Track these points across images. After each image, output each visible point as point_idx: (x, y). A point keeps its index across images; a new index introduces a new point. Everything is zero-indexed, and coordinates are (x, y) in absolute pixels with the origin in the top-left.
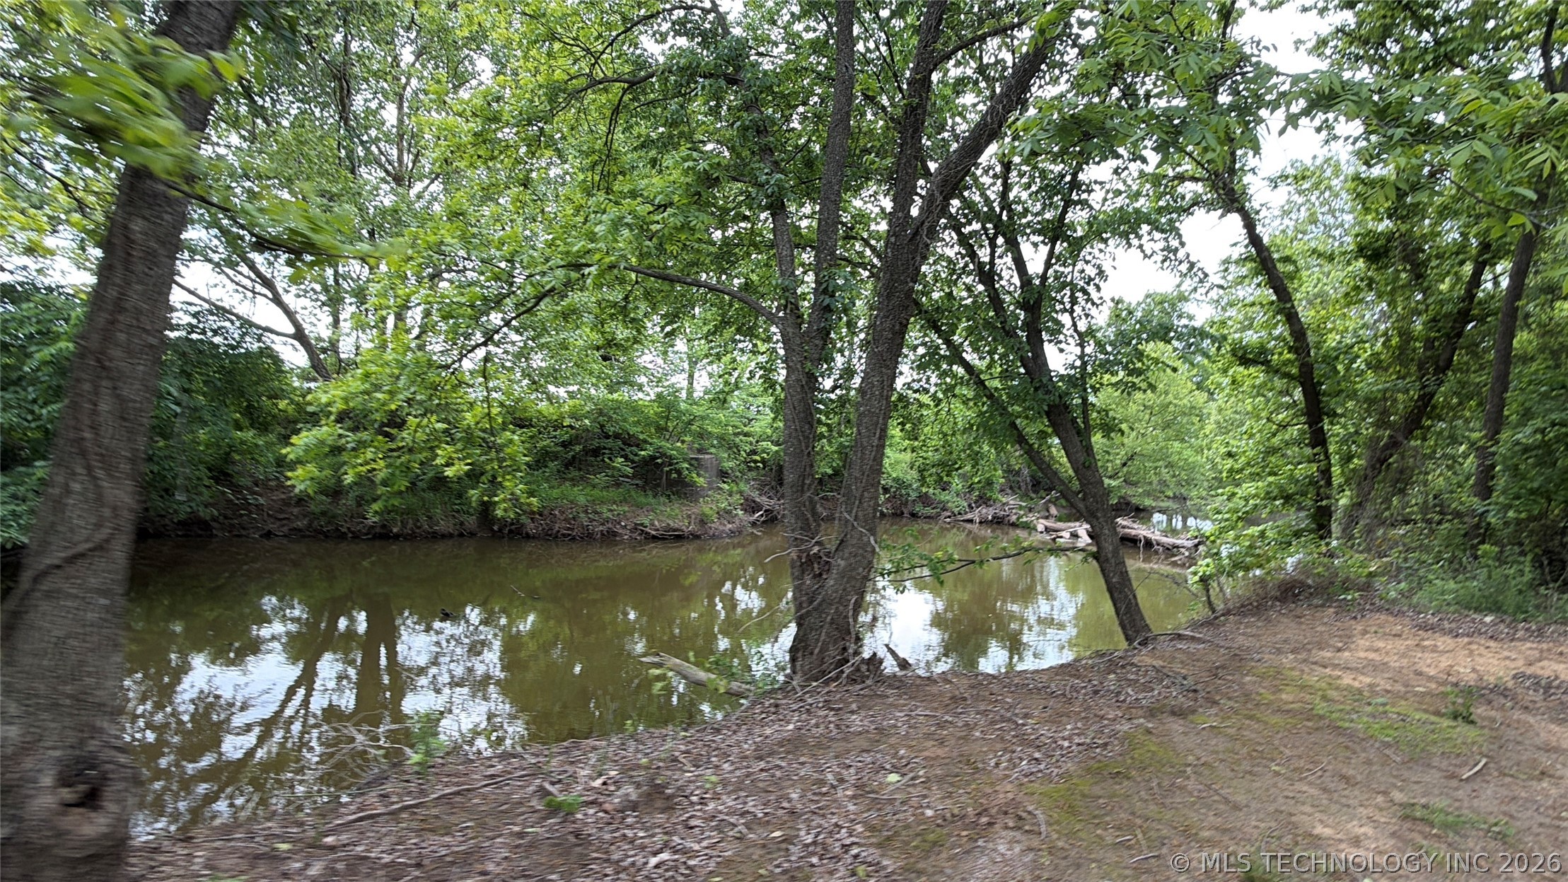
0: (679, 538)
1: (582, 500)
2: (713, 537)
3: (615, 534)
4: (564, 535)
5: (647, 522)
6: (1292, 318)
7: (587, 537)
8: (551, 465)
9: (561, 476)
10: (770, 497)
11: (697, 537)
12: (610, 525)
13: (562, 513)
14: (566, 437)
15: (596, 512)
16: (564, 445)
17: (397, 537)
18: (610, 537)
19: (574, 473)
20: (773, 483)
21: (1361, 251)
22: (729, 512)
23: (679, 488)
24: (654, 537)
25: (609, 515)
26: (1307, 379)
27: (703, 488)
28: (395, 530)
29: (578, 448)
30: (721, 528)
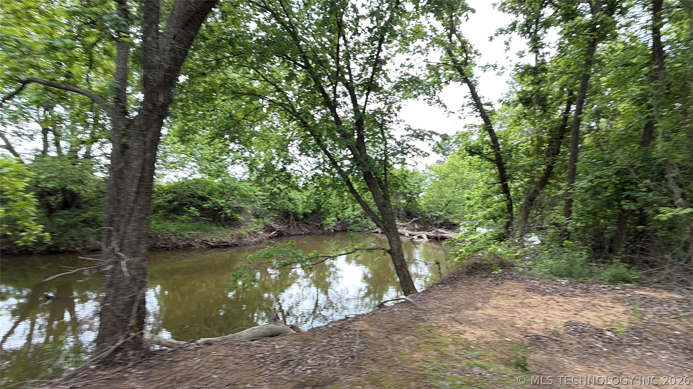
0: (226, 246)
1: (173, 230)
2: (245, 245)
3: (191, 246)
4: (162, 247)
5: (209, 239)
6: (491, 132)
7: (176, 248)
8: (160, 212)
9: (166, 217)
10: (280, 225)
11: (236, 245)
12: (188, 241)
13: (162, 236)
14: (171, 198)
15: (181, 235)
16: (170, 202)
17: (64, 251)
18: (188, 248)
19: (173, 216)
20: (282, 218)
21: (520, 100)
22: (255, 233)
23: (231, 222)
24: (213, 247)
25: (188, 236)
26: (499, 162)
27: (244, 222)
28: (63, 248)
29: (176, 203)
30: (250, 240)
